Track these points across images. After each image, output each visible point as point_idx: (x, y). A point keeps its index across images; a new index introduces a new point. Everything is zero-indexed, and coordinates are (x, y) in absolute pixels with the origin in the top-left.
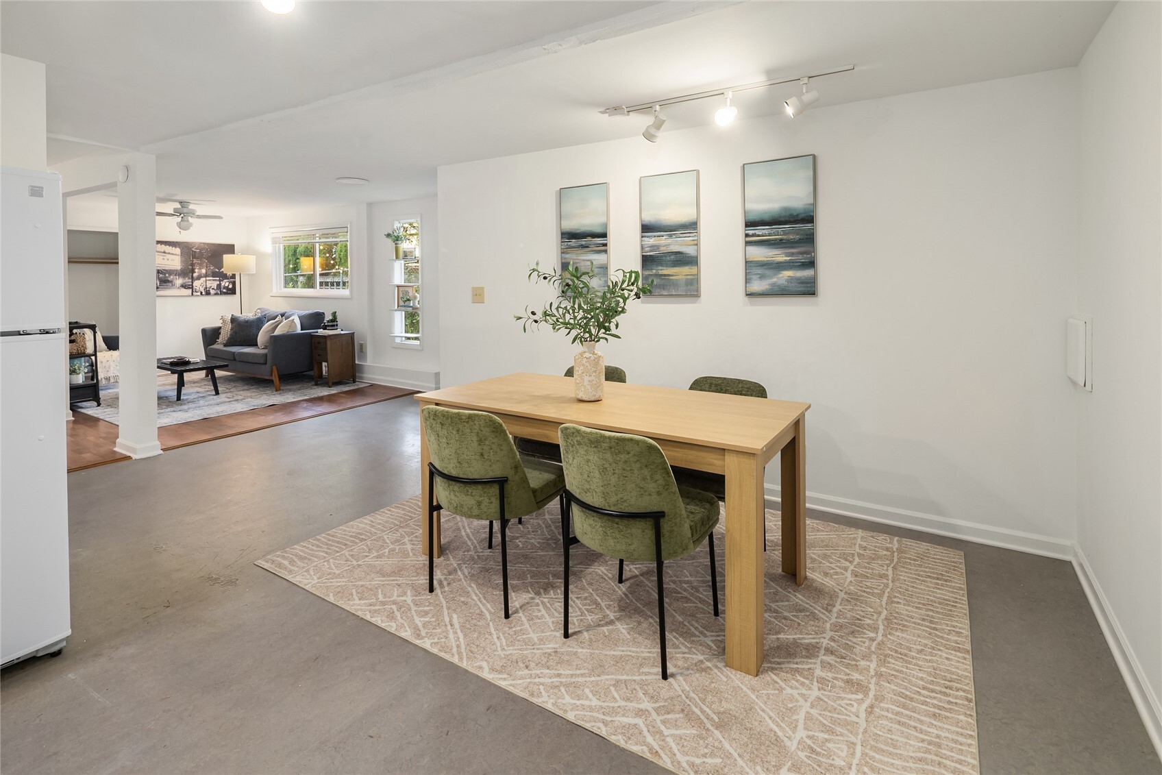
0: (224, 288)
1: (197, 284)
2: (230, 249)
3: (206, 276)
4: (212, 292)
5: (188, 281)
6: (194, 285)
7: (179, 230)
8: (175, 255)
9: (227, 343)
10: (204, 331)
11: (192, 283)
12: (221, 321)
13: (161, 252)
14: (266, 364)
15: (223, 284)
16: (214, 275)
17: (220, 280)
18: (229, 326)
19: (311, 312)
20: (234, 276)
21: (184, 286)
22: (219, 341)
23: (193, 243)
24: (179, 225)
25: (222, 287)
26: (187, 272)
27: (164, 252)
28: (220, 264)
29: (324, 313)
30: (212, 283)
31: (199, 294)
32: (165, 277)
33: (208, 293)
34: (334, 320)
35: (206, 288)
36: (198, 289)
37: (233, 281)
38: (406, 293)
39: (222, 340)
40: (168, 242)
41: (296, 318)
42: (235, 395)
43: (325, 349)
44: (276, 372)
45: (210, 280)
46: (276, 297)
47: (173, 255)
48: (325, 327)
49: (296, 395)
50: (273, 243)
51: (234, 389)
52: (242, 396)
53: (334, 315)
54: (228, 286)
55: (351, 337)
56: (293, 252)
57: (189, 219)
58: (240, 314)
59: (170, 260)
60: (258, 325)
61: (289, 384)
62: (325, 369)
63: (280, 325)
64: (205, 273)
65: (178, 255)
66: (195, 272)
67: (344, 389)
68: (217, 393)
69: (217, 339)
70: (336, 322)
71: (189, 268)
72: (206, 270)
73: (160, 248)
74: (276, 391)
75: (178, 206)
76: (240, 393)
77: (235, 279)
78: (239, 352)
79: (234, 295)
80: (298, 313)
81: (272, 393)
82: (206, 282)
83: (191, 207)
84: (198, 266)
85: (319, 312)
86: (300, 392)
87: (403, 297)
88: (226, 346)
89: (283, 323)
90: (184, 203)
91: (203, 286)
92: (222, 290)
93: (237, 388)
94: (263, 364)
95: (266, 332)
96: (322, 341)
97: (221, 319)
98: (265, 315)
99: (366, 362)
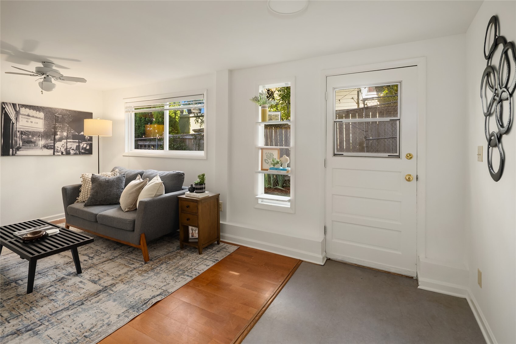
0: (82, 149)
1: (58, 145)
2: (89, 115)
3: (67, 138)
4: (72, 152)
5: (50, 142)
6: (56, 146)
7: (41, 90)
8: (39, 118)
9: (87, 203)
10: (64, 190)
11: (54, 144)
12: (81, 179)
13: (25, 115)
14: (134, 231)
15: (81, 145)
16: (74, 137)
17: (79, 142)
18: (89, 185)
19: (171, 172)
20: (91, 139)
21: (46, 147)
22: (80, 198)
23: (56, 109)
24: (41, 85)
25: (81, 148)
26: (50, 134)
27: (28, 115)
28: (80, 128)
29: (184, 174)
30: (72, 144)
31: (60, 154)
32: (29, 138)
33: (68, 153)
34: (202, 183)
35: (67, 148)
36: (59, 149)
37: (90, 143)
38: (270, 155)
39: (82, 199)
40: (32, 106)
41: (158, 180)
42: (100, 273)
43: (196, 214)
44: (145, 241)
45: (70, 142)
46: (128, 157)
47: (37, 118)
48: (192, 190)
49: (172, 272)
50: (126, 112)
51: (97, 258)
52: (110, 275)
53: (202, 177)
54: (86, 147)
55: (216, 199)
56: (143, 119)
57: (53, 80)
58: (99, 173)
59: (34, 123)
60: (119, 186)
61: (155, 249)
62: (192, 232)
63: (146, 188)
64: (66, 136)
65: (42, 119)
66: (57, 135)
67: (216, 256)
68: (79, 271)
69: (77, 198)
70: (205, 184)
71: (51, 131)
72: (67, 133)
73: (23, 111)
74: (145, 263)
75: (41, 65)
76: (105, 268)
77: (92, 141)
78: (101, 215)
79: (92, 155)
80: (159, 174)
81: (142, 267)
82: (67, 144)
83: (54, 68)
84: (60, 130)
85: (180, 173)
86: (173, 265)
87: (267, 159)
88: (86, 206)
89: (148, 185)
90: (47, 63)
91: (64, 147)
92: (80, 150)
93: (100, 255)
94: (130, 231)
95: (130, 193)
96: (192, 204)
97: (81, 177)
98: (124, 174)
99: (226, 221)
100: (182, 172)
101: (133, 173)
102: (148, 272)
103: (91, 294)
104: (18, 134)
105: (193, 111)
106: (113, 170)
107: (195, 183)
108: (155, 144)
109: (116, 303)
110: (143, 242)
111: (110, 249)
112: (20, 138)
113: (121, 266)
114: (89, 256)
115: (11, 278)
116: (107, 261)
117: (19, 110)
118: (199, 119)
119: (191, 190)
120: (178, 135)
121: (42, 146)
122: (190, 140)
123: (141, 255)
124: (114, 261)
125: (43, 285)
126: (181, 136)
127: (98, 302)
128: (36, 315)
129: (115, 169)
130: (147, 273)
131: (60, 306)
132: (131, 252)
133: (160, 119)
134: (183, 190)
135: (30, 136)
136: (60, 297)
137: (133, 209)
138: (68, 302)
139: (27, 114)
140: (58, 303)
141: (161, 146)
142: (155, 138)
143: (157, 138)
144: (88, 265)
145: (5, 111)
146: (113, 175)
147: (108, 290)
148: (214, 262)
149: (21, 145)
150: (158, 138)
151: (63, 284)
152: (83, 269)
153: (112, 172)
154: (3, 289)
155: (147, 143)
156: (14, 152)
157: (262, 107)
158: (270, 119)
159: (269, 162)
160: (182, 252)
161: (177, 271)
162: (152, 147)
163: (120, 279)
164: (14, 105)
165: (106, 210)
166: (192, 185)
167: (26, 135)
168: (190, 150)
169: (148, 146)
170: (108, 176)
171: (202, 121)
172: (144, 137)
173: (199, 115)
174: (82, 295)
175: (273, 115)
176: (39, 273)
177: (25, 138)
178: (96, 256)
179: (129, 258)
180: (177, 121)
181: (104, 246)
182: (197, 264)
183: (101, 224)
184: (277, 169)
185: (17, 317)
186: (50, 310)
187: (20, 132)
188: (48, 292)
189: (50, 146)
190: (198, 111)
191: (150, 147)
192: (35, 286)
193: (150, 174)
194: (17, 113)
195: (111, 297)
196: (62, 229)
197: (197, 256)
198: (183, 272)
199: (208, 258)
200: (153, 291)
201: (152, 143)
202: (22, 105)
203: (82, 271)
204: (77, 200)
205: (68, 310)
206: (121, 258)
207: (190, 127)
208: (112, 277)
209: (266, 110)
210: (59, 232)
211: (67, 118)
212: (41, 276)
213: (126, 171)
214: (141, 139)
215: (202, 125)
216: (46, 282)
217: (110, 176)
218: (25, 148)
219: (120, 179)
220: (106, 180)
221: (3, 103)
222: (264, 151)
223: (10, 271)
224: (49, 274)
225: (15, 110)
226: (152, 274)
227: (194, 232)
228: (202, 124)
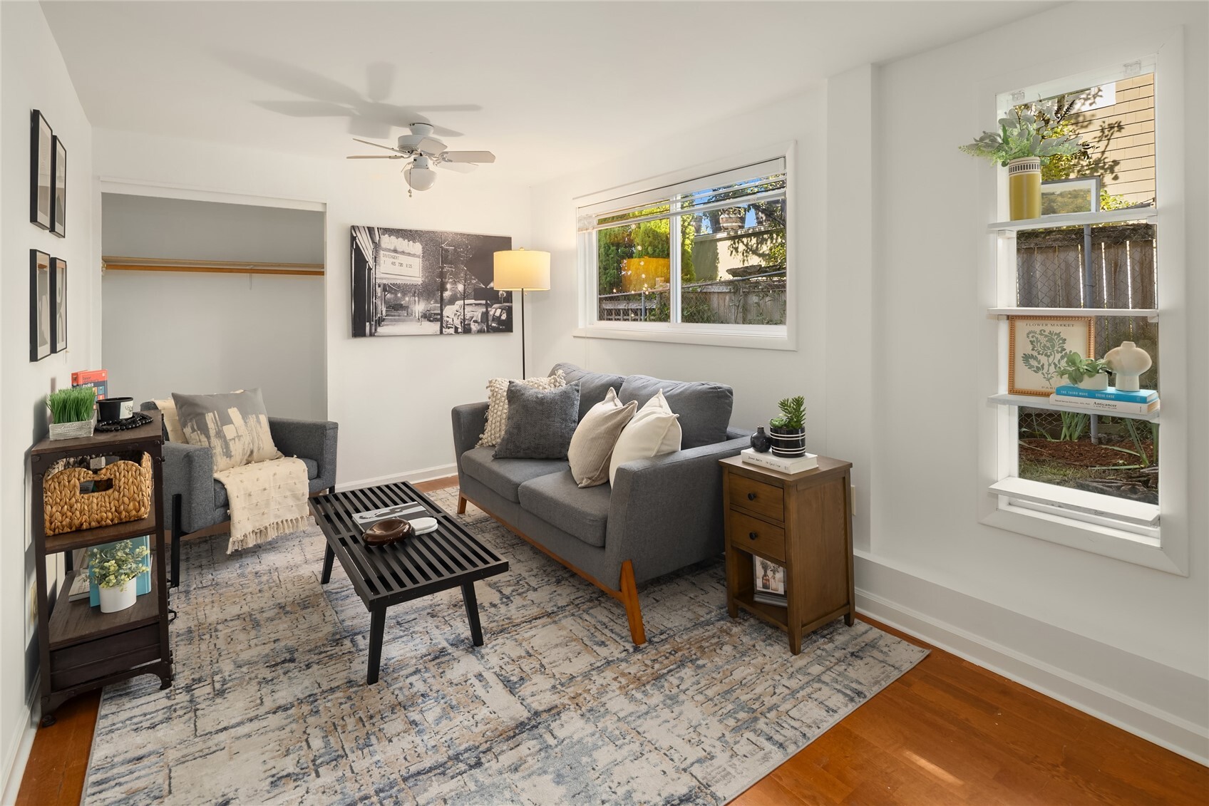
0: (494, 320)
1: (449, 311)
2: (504, 243)
3: (464, 296)
4: (474, 327)
5: (434, 306)
6: (445, 313)
7: (408, 187)
8: (414, 255)
9: (499, 450)
10: (456, 414)
11: (442, 310)
12: (488, 393)
13: (389, 250)
14: (604, 548)
16: (478, 294)
17: (487, 306)
18: (505, 407)
20: (509, 297)
21: (427, 317)
22: (486, 437)
23: (442, 233)
25: (490, 318)
26: (434, 289)
27: (395, 251)
28: (488, 275)
30: (475, 311)
31: (452, 331)
32: (397, 298)
33: (467, 330)
34: (794, 425)
35: (464, 319)
36: (450, 321)
37: (509, 307)
38: (1051, 340)
39: (489, 438)
40: (401, 230)
41: (661, 406)
42: (524, 657)
43: (781, 523)
44: (632, 582)
45: (471, 304)
46: (583, 340)
47: (409, 256)
48: (762, 443)
49: (716, 708)
50: (580, 229)
51: (517, 601)
52: (547, 671)
53: (795, 408)
54: (501, 315)
55: (841, 480)
56: (612, 251)
57: (430, 163)
58: (524, 379)
59: (404, 265)
60: (566, 414)
61: (657, 601)
62: (765, 575)
63: (632, 427)
64: (462, 292)
65: (418, 257)
66: (447, 290)
67: (852, 673)
68: (477, 640)
69: (481, 436)
70: (803, 431)
71: (435, 281)
72: (465, 285)
73: (388, 241)
74: (636, 649)
75: (407, 132)
76: (537, 642)
77: (512, 302)
78: (526, 488)
79: (511, 333)
80: (663, 388)
81: (627, 662)
82: (464, 309)
83: (432, 135)
84: (451, 278)
85: (720, 388)
86: (714, 675)
87: (1035, 354)
88: (497, 458)
89: (636, 422)
90: (416, 124)
91: (459, 316)
92: (490, 323)
93: (524, 595)
94: (593, 546)
95: (592, 439)
96: (764, 490)
97: (487, 388)
98: (577, 385)
99: (868, 550)
100: (725, 386)
101: (598, 382)
102: (644, 685)
103: (500, 729)
104: (379, 290)
105: (725, 225)
106: (553, 373)
107: (774, 425)
108: (639, 307)
109: (562, 790)
110: (629, 583)
111: (546, 579)
112: (381, 300)
113: (574, 643)
114: (501, 592)
115: (348, 623)
116: (540, 618)
117: (379, 240)
118: (741, 244)
119: (759, 443)
120: (691, 285)
121: (420, 315)
122: (721, 296)
123: (623, 615)
124: (555, 622)
125: (402, 665)
126: (700, 286)
127: (516, 770)
128: (373, 767)
129: (557, 370)
130: (643, 688)
131: (426, 753)
132: (597, 599)
133: (649, 248)
134: (729, 438)
135: (399, 295)
136: (431, 716)
137: (600, 482)
138: (446, 744)
139: (392, 248)
140: (425, 738)
141: (652, 311)
142: (639, 292)
143: (644, 293)
144: (497, 621)
145: (356, 243)
146: (552, 385)
147: (541, 730)
148: (852, 700)
149: (384, 313)
150: (647, 293)
151: (441, 670)
152: (486, 633)
153: (550, 376)
154: (328, 653)
155: (622, 306)
156: (373, 328)
157: (1011, 170)
158: (1049, 210)
159: (1046, 367)
160: (735, 630)
161: (730, 707)
162: (633, 315)
163: (571, 691)
164: (371, 230)
165: (538, 476)
166: (761, 430)
167: (392, 293)
168: (722, 323)
169: (623, 313)
170: (541, 388)
171: (748, 248)
172: (615, 291)
173: (739, 232)
174: (481, 728)
175: (1061, 195)
176: (398, 623)
177: (390, 299)
178: (517, 597)
179: (593, 622)
180: (688, 252)
181: (534, 565)
182: (793, 693)
183: (527, 511)
184: (1092, 394)
185: (336, 760)
186: (405, 759)
187: (382, 286)
188: (407, 693)
189: (435, 314)
190: (736, 224)
191: (628, 315)
192: (385, 662)
193: (639, 388)
194: (377, 246)
195: (550, 761)
196: (445, 518)
197: (785, 657)
198: (751, 715)
199: (826, 678)
200: (665, 773)
201: (634, 306)
202: (383, 229)
203: (485, 639)
204: (481, 439)
205: (444, 774)
206: (573, 615)
207: (719, 265)
208: (552, 681)
209: (1030, 179)
210: (436, 526)
211: (463, 252)
212: (402, 633)
213: (580, 374)
214: (612, 297)
215: (749, 258)
216: (408, 655)
217: (547, 386)
218: (391, 319)
219: (569, 397)
220: (537, 397)
221: (353, 228)
222: (1022, 327)
223: (348, 601)
224: (417, 629)
225: (373, 242)
226: (656, 698)
227: (770, 573)
228: (746, 256)
